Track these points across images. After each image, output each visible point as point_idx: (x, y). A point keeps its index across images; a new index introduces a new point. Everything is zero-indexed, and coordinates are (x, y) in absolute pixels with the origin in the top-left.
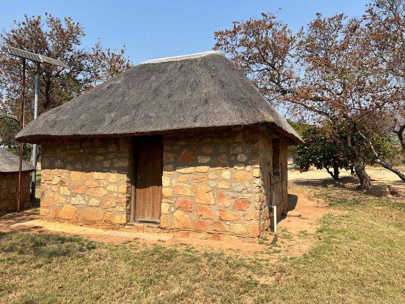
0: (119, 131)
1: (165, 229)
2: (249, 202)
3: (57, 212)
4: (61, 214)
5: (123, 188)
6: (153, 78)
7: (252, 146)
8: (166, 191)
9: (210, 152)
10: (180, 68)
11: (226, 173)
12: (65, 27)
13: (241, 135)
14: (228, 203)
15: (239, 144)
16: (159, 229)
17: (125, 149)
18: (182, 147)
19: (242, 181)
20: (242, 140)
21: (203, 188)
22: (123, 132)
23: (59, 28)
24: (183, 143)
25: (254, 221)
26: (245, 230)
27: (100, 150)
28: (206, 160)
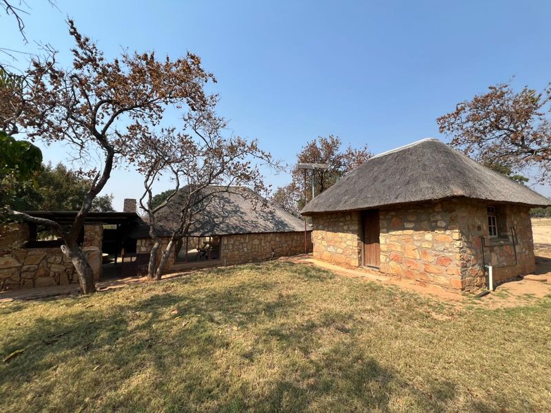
0: (348, 208)
1: (383, 273)
2: (450, 260)
3: (321, 255)
4: (323, 257)
5: (356, 243)
6: (376, 169)
7: (450, 214)
8: (383, 247)
9: (414, 219)
10: (395, 159)
11: (429, 236)
12: (329, 141)
13: (440, 205)
14: (431, 259)
15: (438, 213)
16: (379, 273)
17: (355, 218)
18: (393, 216)
19: (443, 243)
20: (440, 210)
21: (410, 246)
22: (350, 208)
23: (327, 144)
24: (393, 213)
25: (456, 276)
26: (448, 282)
27: (342, 219)
28: (412, 225)
